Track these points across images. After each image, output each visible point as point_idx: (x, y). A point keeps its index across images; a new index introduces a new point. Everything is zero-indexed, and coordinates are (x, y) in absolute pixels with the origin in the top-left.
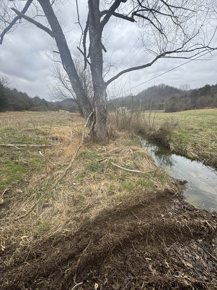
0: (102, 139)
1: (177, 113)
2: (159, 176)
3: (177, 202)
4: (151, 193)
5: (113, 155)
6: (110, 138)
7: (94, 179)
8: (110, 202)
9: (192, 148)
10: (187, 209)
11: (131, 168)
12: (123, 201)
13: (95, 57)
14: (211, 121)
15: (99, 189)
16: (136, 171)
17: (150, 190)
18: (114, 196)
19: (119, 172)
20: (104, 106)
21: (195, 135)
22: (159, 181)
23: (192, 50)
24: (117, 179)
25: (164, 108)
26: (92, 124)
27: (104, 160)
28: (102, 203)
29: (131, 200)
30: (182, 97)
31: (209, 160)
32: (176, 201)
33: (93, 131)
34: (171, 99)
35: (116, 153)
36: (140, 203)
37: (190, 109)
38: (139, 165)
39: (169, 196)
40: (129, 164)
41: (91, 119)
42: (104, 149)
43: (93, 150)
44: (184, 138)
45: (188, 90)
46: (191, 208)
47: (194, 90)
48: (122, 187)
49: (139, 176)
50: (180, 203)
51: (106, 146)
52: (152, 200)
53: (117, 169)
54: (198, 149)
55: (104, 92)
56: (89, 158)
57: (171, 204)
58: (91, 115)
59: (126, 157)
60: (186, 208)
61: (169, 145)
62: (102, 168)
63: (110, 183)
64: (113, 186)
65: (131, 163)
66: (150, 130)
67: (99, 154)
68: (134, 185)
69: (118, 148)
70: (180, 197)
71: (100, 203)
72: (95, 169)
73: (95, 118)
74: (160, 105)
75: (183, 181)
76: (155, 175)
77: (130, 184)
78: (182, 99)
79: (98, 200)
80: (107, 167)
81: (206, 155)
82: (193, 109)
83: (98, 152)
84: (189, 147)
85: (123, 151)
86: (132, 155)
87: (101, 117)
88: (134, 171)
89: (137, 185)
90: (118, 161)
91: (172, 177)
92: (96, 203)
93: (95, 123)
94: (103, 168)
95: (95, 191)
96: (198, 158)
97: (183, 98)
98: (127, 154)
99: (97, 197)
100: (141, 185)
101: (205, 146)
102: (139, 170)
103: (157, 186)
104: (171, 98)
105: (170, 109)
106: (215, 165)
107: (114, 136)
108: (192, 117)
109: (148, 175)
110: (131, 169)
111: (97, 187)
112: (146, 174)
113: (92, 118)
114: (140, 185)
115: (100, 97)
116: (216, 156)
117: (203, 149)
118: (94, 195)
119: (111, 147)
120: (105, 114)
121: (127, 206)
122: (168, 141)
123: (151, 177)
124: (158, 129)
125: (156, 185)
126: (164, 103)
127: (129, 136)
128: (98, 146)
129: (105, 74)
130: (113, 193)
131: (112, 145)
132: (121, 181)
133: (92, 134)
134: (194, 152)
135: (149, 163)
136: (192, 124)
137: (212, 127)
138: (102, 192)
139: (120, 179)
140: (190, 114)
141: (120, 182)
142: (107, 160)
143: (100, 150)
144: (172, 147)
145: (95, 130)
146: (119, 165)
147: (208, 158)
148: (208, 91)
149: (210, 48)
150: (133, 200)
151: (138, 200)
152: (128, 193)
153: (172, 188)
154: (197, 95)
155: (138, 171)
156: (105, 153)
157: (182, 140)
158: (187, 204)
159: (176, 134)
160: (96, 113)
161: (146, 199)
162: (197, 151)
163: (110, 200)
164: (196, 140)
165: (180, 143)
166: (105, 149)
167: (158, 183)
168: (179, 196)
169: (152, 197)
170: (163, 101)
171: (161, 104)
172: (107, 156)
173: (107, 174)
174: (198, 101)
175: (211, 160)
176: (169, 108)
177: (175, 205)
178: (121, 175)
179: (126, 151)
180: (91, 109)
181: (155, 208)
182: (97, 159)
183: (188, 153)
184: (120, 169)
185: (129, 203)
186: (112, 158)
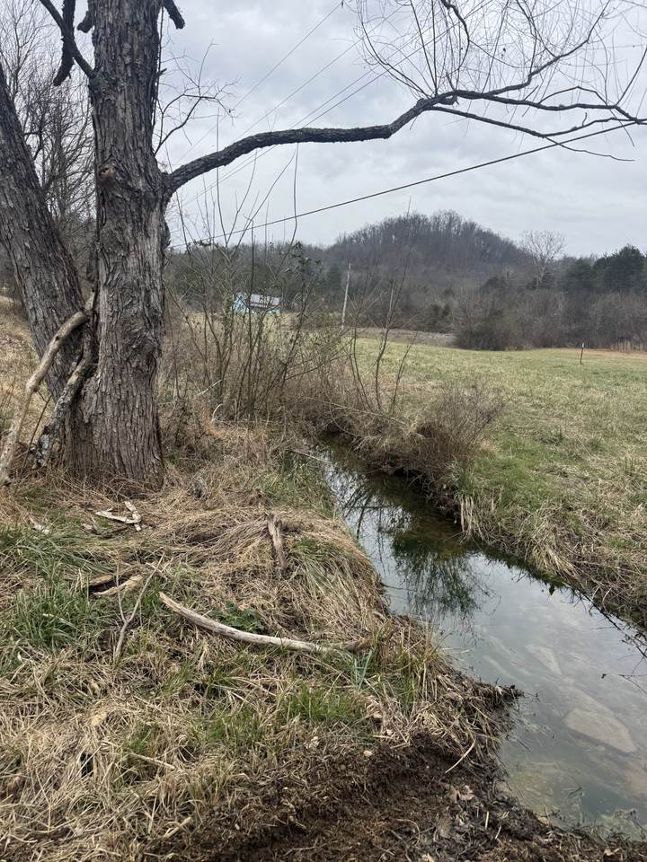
0: (122, 464)
1: (505, 354)
2: (394, 668)
3: (464, 797)
4: (345, 762)
5: (177, 554)
6: (171, 458)
7: (50, 695)
8: (128, 824)
9: (555, 531)
10: (507, 832)
11: (262, 627)
12: (196, 812)
13: (120, 42)
14: (637, 410)
15: (72, 750)
16: (286, 641)
17: (345, 741)
18: (153, 788)
19: (197, 645)
20: (147, 291)
21: (569, 470)
22: (391, 695)
23: (562, 108)
24: (183, 691)
25: (452, 325)
26: (73, 379)
27: (122, 580)
28: (79, 831)
29: (243, 803)
30: (532, 286)
31: (616, 586)
32: (463, 792)
33: (74, 413)
34: (484, 290)
35: (195, 540)
36: (285, 817)
37: (560, 345)
38: (306, 611)
39: (432, 767)
40: (258, 600)
41: (70, 346)
42: (130, 517)
43: (63, 521)
44: (522, 477)
45: (558, 257)
46: (523, 824)
47: (581, 260)
48: (203, 735)
49: (300, 670)
50: (477, 805)
51: (144, 503)
52: (347, 795)
53: (186, 634)
54: (575, 537)
55: (154, 220)
56: (31, 569)
57: (435, 813)
58: (69, 325)
59: (241, 564)
60: (503, 826)
61: (457, 508)
62: (106, 625)
63: (135, 712)
64: (157, 728)
65: (267, 598)
66: (379, 429)
67: (95, 547)
68: (266, 718)
69: (209, 513)
70: (483, 773)
71: (66, 831)
72: (62, 634)
73: (94, 347)
74: (436, 309)
75: (500, 690)
76: (376, 666)
77: (247, 712)
78: (532, 294)
79: (59, 815)
80: (134, 624)
81: (604, 564)
82: (571, 347)
83: (94, 532)
84: (541, 527)
85: (233, 531)
86: (274, 554)
87: (127, 348)
88: (275, 640)
89: (281, 719)
90: (199, 586)
91: (457, 669)
92: (40, 838)
93: (88, 373)
94: (112, 629)
95: (48, 762)
96: (575, 576)
97: (534, 288)
98: (250, 547)
99: (53, 800)
100: (305, 717)
101: (606, 524)
102: (303, 633)
103: (378, 722)
104: (483, 283)
105: (478, 335)
106: (637, 610)
107: (191, 449)
108: (567, 382)
109: (341, 665)
110: (265, 632)
111: (61, 739)
112: (335, 655)
113: (77, 347)
114: (296, 719)
115: (131, 242)
116: (644, 571)
117: (597, 534)
118: (37, 788)
119: (168, 509)
120: (149, 335)
121: (218, 840)
122: (454, 488)
123: (356, 673)
124: (412, 428)
125: (377, 715)
126: (455, 303)
127: (275, 452)
128: (97, 498)
129: (166, 131)
130: (151, 771)
131: (178, 495)
132: (202, 700)
133: (68, 430)
134: (558, 548)
135: (356, 599)
136: (560, 416)
137: (638, 437)
138: (88, 769)
139: (197, 687)
140: (559, 368)
141: (195, 704)
142: (137, 578)
143: (105, 522)
144: (470, 520)
145: (89, 407)
146: (201, 612)
147: (613, 580)
148: (633, 273)
149: (627, 115)
150: (255, 800)
151: (280, 804)
152: (230, 767)
153: (449, 726)
154: (589, 287)
155: (299, 644)
156: (133, 544)
157: (515, 490)
158: (508, 804)
159: (492, 456)
160: (102, 320)
161: (321, 794)
162: (573, 544)
163: (126, 813)
164: (573, 491)
165: (505, 504)
166: (136, 517)
167: (386, 705)
168: (477, 769)
169: (350, 778)
170: (448, 293)
171: (442, 305)
172: (142, 556)
173: (128, 659)
174: (592, 314)
175: (624, 590)
176: (475, 327)
177: (454, 813)
178: (207, 666)
179: (249, 532)
180: (74, 295)
181: (360, 836)
182: (80, 576)
183: (535, 552)
184: (206, 631)
185: (229, 819)
186: (166, 568)
